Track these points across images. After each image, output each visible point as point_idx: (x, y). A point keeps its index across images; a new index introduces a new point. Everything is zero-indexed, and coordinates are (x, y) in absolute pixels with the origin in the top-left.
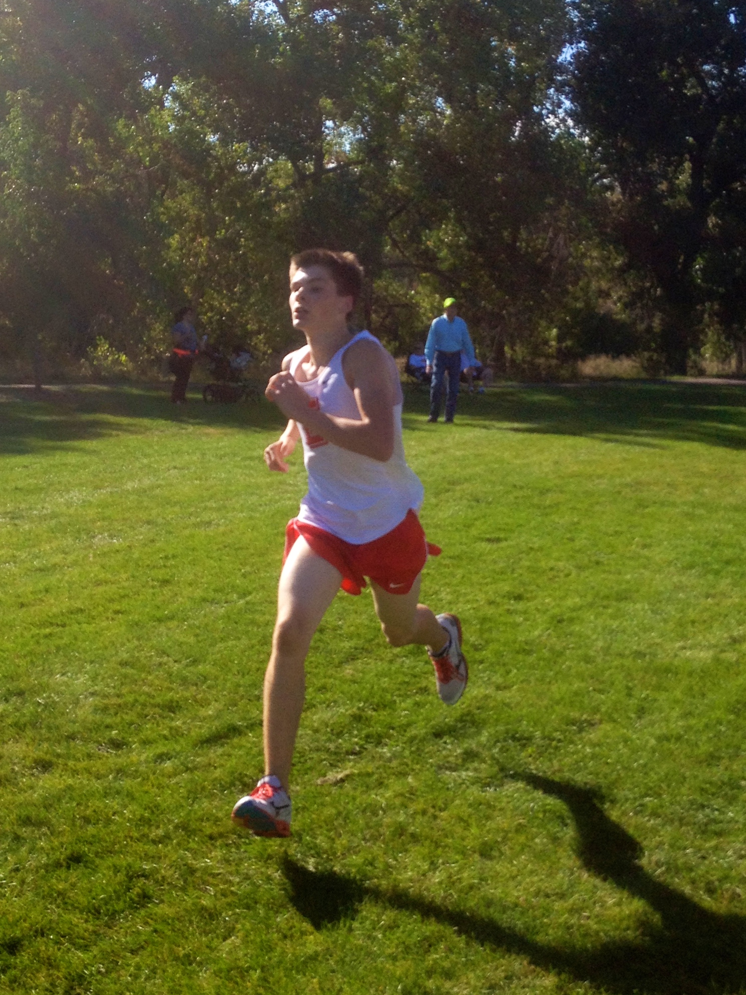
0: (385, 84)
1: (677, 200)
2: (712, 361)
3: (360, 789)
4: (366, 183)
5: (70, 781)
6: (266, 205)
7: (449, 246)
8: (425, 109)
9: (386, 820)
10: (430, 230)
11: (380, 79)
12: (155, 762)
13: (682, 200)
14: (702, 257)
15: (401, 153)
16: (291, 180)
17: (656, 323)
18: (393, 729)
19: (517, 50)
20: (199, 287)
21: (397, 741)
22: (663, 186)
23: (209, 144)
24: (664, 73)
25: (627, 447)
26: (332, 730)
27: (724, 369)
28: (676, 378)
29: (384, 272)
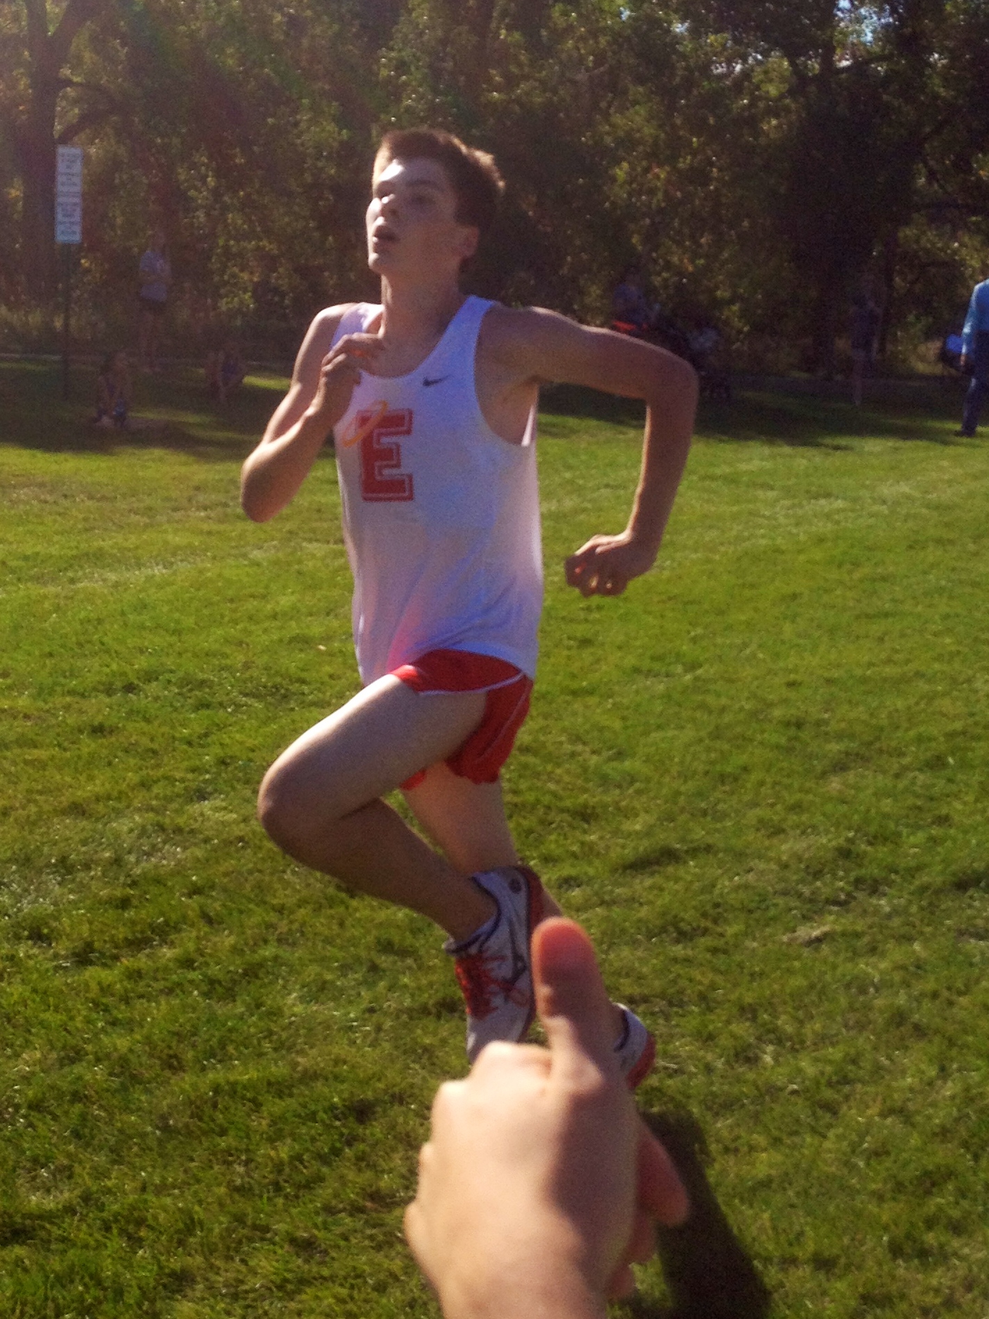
3: (842, 956)
4: (894, 87)
6: (750, 121)
9: (879, 1002)
12: (560, 887)
15: (947, 43)
16: (787, 86)
18: (896, 872)
20: (652, 237)
21: (901, 890)
23: (676, 36)
26: (807, 867)
29: (915, 216)
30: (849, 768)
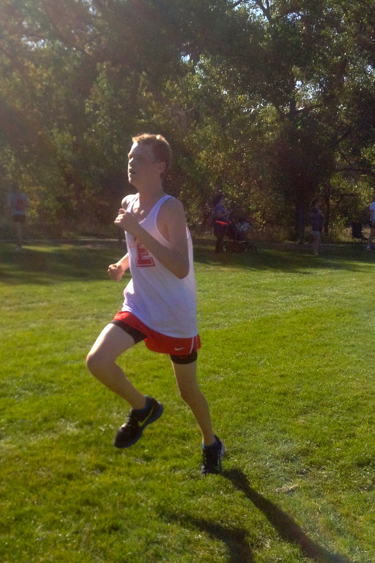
0: (333, 57)
3: (303, 498)
4: (323, 119)
5: (116, 479)
6: (259, 133)
8: (359, 72)
10: (366, 148)
11: (330, 55)
12: (171, 470)
15: (346, 100)
16: (275, 118)
20: (218, 183)
23: (223, 96)
29: (337, 174)
30: (308, 413)
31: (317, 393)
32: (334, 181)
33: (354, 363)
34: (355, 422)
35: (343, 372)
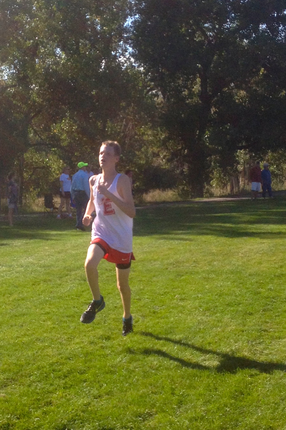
0: (26, 41)
1: (193, 100)
2: (217, 188)
7: (67, 132)
8: (49, 55)
10: (56, 124)
11: (23, 39)
13: (196, 99)
14: (209, 131)
17: (186, 169)
19: (100, 20)
22: (186, 92)
24: (183, 30)
25: (171, 241)
27: (223, 193)
28: (197, 199)
29: (30, 149)
30: (8, 385)
31: (16, 365)
32: (28, 155)
33: (49, 330)
34: (51, 389)
35: (40, 340)
